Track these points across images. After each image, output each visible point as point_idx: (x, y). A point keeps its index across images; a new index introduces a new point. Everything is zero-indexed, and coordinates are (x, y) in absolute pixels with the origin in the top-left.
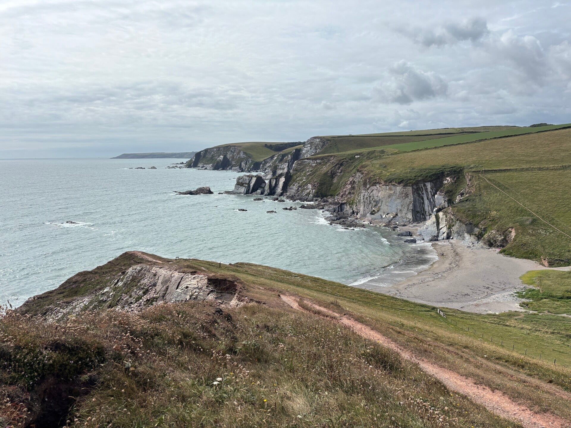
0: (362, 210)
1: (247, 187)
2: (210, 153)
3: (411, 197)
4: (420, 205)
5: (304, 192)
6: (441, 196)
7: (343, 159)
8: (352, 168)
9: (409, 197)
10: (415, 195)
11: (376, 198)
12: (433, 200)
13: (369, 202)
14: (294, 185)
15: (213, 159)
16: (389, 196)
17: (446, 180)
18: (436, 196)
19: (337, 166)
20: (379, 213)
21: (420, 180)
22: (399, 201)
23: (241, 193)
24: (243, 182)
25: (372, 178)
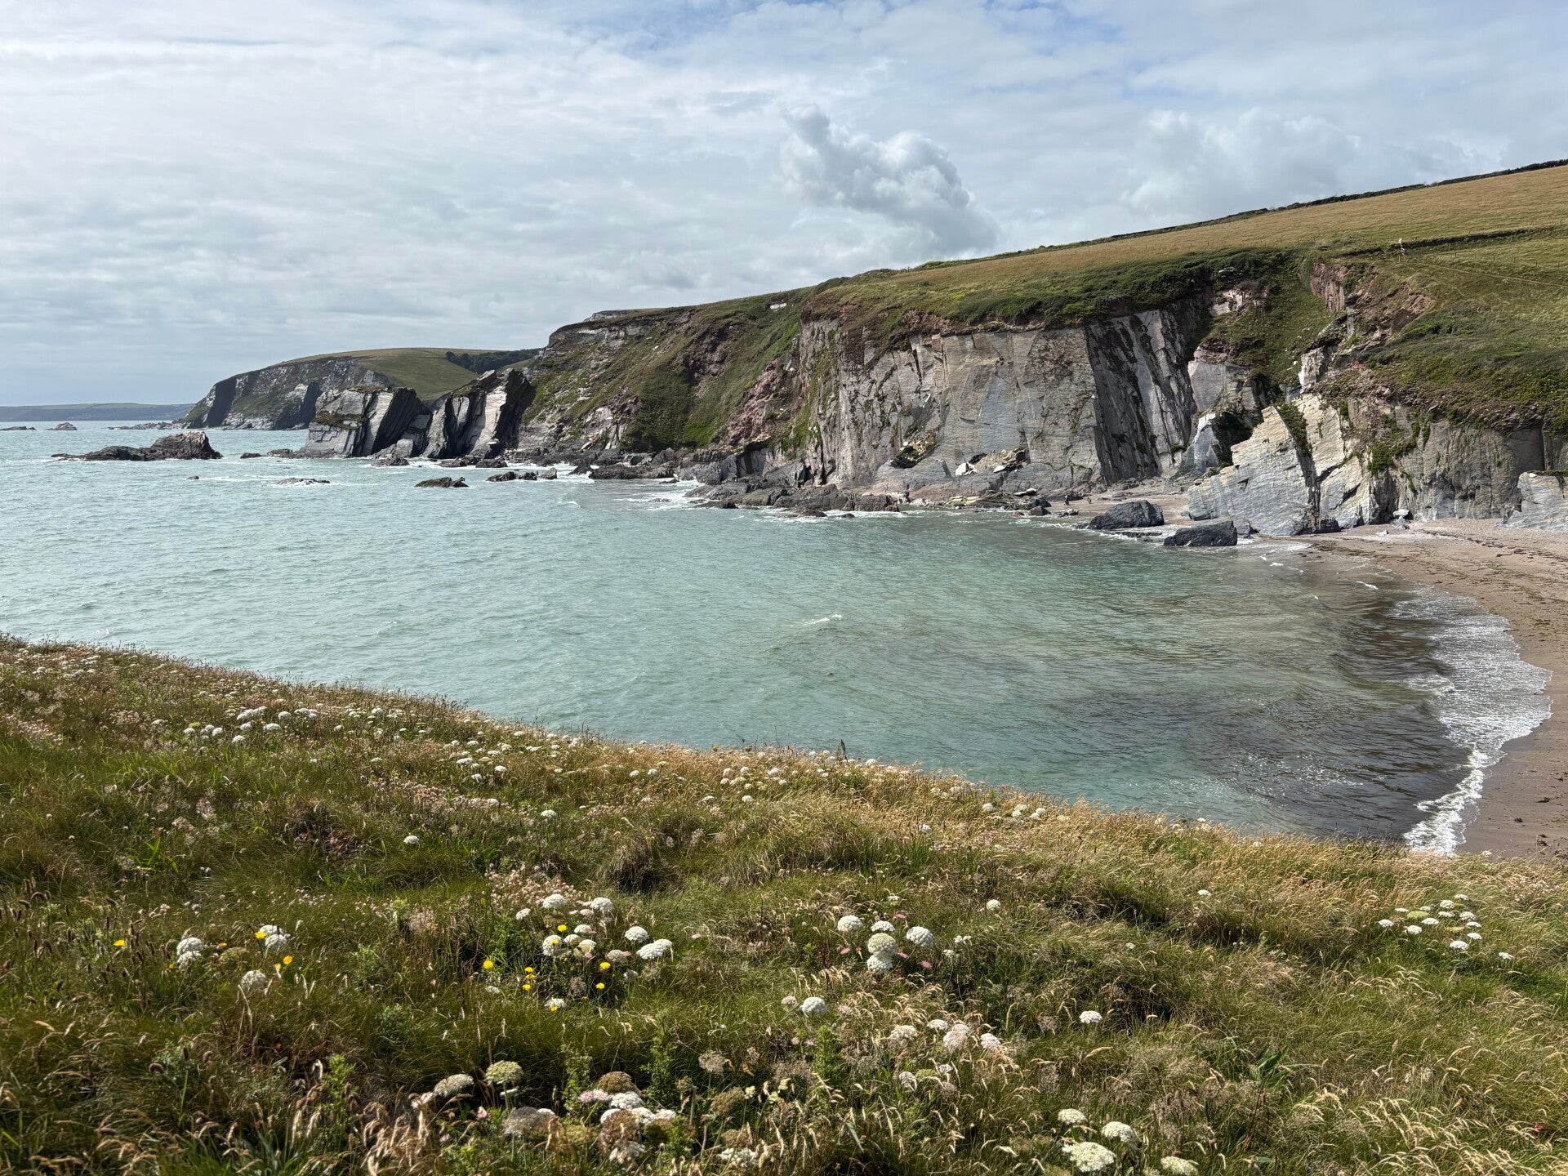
0: (849, 459)
1: (357, 430)
2: (266, 382)
3: (1084, 372)
4: (1128, 408)
5: (583, 437)
6: (1214, 367)
7: (727, 316)
8: (764, 343)
9: (1076, 374)
10: (1099, 363)
11: (914, 396)
12: (1180, 386)
13: (878, 420)
14: (542, 418)
15: (276, 401)
16: (979, 380)
17: (1225, 300)
18: (1192, 368)
19: (707, 340)
20: (938, 458)
21: (1116, 302)
22: (1029, 394)
23: (330, 453)
24: (340, 412)
25: (883, 320)
